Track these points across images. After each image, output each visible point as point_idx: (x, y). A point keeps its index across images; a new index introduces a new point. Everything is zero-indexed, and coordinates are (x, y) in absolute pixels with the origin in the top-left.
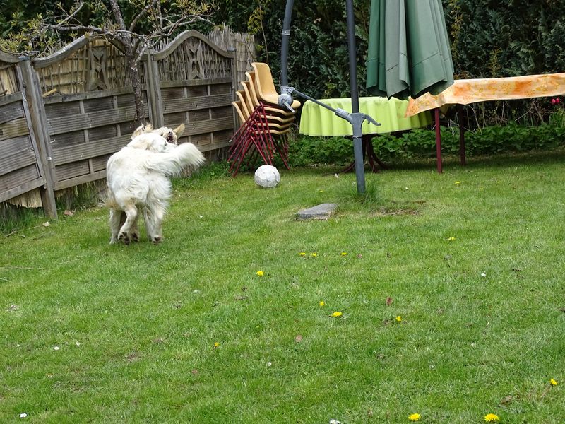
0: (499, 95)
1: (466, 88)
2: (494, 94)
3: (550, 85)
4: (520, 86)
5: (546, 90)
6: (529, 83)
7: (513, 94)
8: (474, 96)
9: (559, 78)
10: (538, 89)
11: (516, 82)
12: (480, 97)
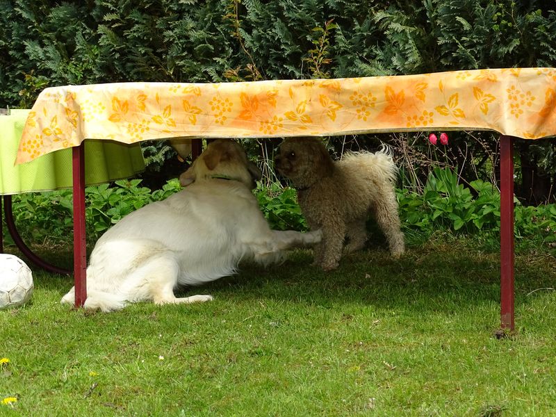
0: (205, 125)
1: (138, 102)
2: (194, 122)
3: (318, 107)
4: (251, 105)
5: (309, 119)
6: (270, 98)
7: (235, 123)
8: (153, 125)
9: (338, 91)
10: (291, 116)
11: (243, 95)
12: (164, 127)
